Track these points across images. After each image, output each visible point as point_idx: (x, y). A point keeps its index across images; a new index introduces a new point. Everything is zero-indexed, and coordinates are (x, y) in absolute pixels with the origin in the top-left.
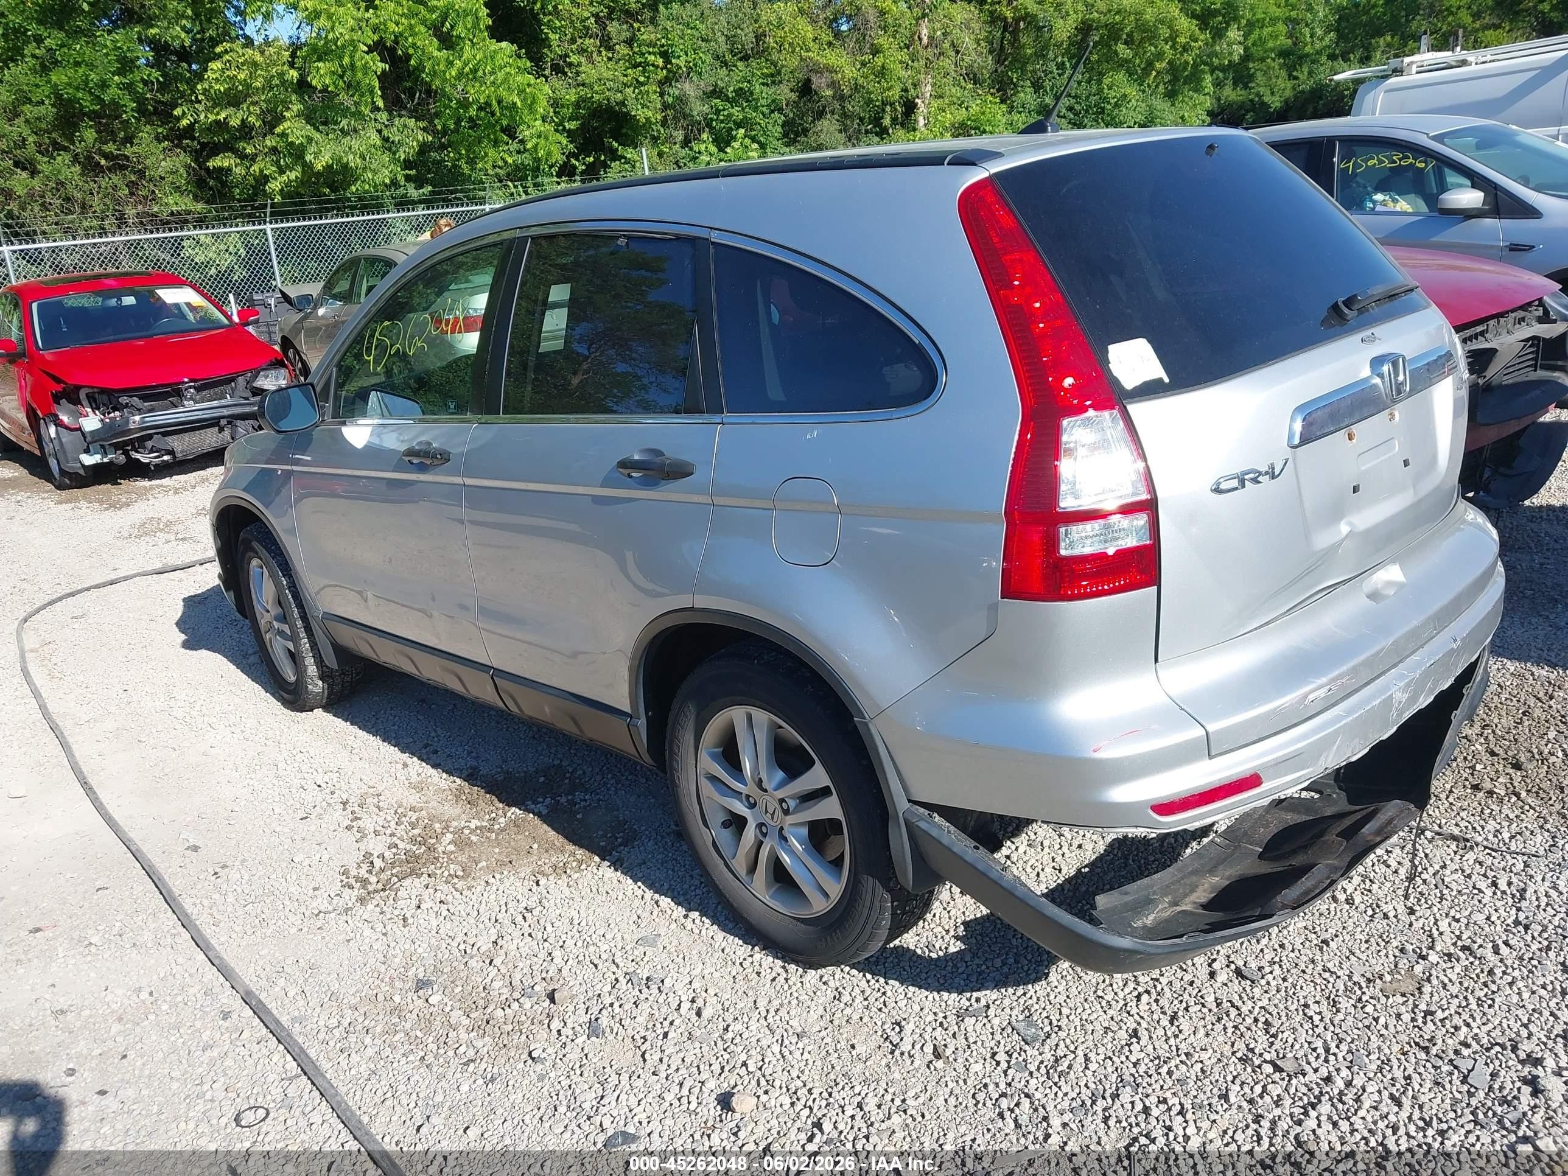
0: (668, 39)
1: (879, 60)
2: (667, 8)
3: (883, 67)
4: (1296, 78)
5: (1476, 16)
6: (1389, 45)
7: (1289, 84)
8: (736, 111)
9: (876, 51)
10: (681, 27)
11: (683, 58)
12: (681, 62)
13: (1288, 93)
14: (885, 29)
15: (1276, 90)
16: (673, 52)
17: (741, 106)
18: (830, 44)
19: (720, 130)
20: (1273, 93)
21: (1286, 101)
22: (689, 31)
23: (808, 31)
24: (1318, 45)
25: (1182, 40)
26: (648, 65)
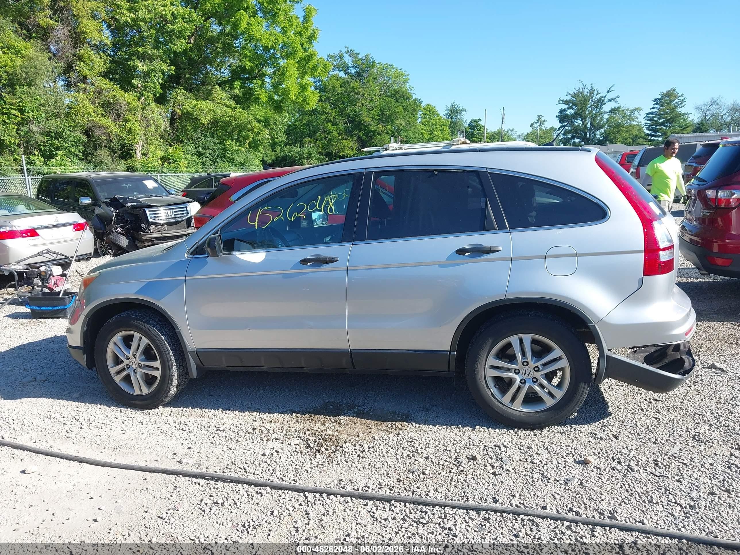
0: (22, 103)
1: (128, 125)
2: (20, 88)
3: (130, 128)
4: (275, 151)
5: (340, 134)
6: (310, 142)
7: (273, 153)
8: (56, 142)
9: (126, 121)
10: (30, 98)
11: (31, 113)
12: (30, 115)
13: (273, 157)
14: (130, 111)
15: (268, 155)
16: (25, 110)
17: (58, 140)
18: (102, 115)
19: (45, 150)
20: (267, 156)
21: (273, 160)
22: (34, 101)
23: (91, 108)
24: (280, 139)
25: (255, 130)
26: (11, 114)
